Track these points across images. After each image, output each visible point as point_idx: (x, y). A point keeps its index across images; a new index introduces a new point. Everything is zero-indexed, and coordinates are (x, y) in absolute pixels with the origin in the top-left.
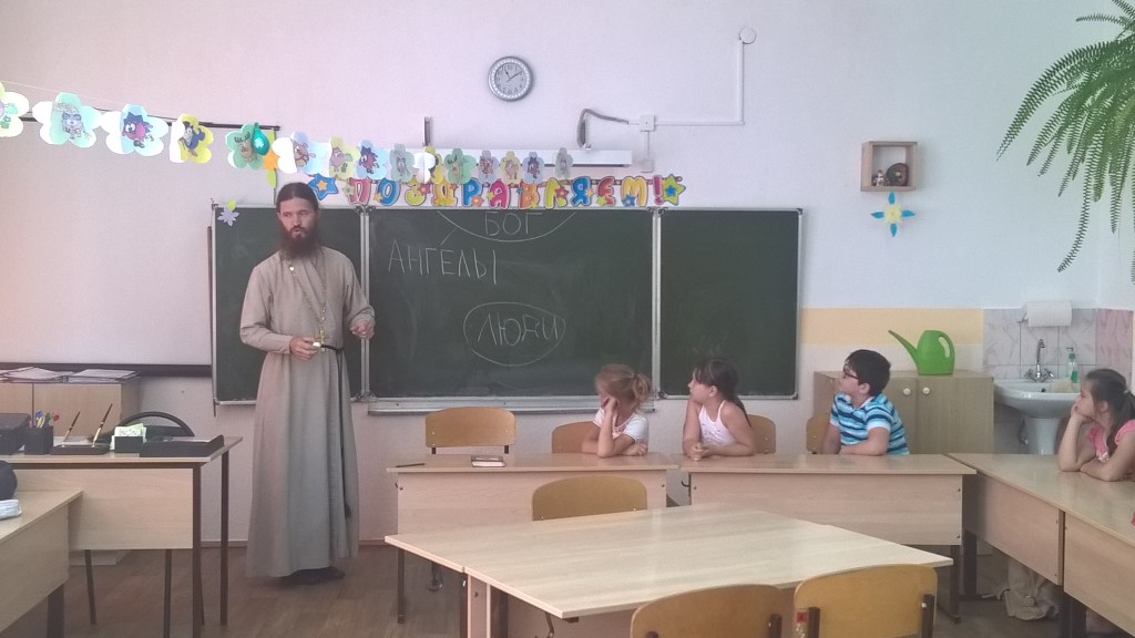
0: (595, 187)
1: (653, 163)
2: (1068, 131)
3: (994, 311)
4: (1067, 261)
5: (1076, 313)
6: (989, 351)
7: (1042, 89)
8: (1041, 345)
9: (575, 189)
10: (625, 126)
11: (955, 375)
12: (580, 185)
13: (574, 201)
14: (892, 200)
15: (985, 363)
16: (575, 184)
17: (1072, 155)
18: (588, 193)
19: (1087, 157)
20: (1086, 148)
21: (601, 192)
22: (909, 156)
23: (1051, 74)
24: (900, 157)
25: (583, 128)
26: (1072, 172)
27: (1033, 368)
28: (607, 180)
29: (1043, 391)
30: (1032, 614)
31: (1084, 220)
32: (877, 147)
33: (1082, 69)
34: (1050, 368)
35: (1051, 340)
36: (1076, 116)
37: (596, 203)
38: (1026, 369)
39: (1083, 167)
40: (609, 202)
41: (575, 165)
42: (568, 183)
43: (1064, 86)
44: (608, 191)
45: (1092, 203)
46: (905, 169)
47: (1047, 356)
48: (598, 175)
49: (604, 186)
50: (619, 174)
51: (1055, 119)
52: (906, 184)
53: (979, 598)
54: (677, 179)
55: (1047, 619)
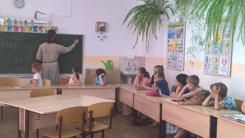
0: (39, 28)
1: (52, 24)
2: (135, 22)
3: (120, 57)
4: (134, 47)
5: (135, 57)
6: (119, 65)
7: (130, 13)
8: (129, 63)
9: (34, 28)
10: (45, 15)
11: (113, 69)
12: (35, 27)
13: (34, 31)
14: (101, 34)
15: (119, 67)
16: (34, 27)
17: (135, 26)
18: (37, 29)
19: (138, 27)
20: (138, 25)
21: (40, 29)
22: (105, 25)
23: (132, 10)
24: (103, 25)
25: (36, 15)
26: (135, 30)
27: (128, 68)
28: (41, 27)
29: (129, 72)
30: (128, 114)
31: (137, 39)
32: (98, 23)
33: (137, 10)
34: (131, 68)
35: (131, 62)
36: (136, 19)
37: (39, 32)
38: (126, 68)
39: (137, 29)
40: (42, 32)
41: (35, 23)
42: (32, 27)
43: (134, 13)
44: (42, 29)
45: (139, 36)
46: (104, 27)
47: (130, 65)
48: (40, 25)
49: (41, 28)
50: (44, 26)
51: (132, 19)
52: (104, 31)
53: (118, 112)
54: (57, 27)
55: (130, 115)
